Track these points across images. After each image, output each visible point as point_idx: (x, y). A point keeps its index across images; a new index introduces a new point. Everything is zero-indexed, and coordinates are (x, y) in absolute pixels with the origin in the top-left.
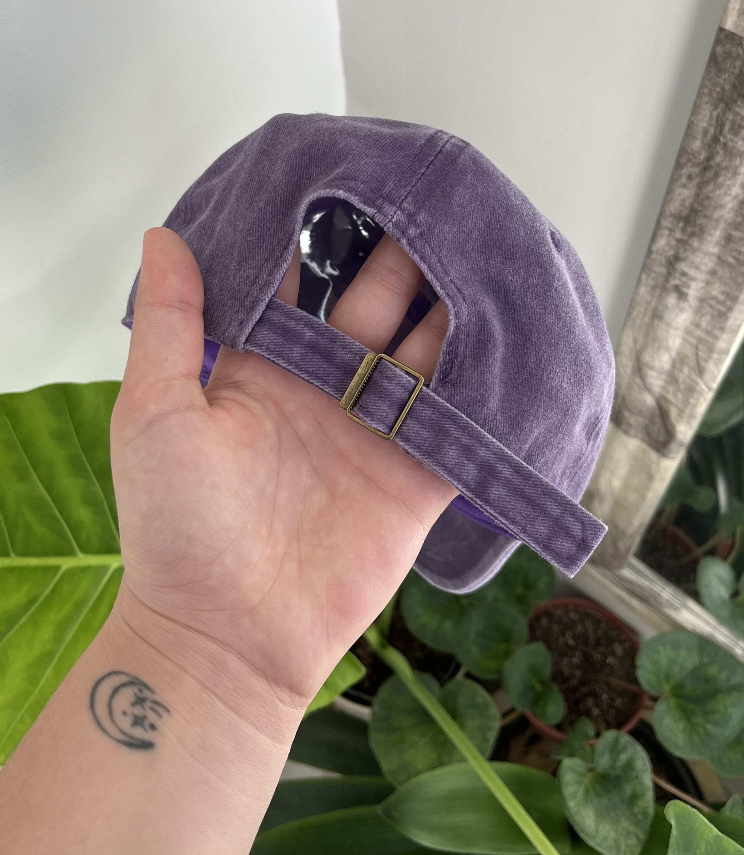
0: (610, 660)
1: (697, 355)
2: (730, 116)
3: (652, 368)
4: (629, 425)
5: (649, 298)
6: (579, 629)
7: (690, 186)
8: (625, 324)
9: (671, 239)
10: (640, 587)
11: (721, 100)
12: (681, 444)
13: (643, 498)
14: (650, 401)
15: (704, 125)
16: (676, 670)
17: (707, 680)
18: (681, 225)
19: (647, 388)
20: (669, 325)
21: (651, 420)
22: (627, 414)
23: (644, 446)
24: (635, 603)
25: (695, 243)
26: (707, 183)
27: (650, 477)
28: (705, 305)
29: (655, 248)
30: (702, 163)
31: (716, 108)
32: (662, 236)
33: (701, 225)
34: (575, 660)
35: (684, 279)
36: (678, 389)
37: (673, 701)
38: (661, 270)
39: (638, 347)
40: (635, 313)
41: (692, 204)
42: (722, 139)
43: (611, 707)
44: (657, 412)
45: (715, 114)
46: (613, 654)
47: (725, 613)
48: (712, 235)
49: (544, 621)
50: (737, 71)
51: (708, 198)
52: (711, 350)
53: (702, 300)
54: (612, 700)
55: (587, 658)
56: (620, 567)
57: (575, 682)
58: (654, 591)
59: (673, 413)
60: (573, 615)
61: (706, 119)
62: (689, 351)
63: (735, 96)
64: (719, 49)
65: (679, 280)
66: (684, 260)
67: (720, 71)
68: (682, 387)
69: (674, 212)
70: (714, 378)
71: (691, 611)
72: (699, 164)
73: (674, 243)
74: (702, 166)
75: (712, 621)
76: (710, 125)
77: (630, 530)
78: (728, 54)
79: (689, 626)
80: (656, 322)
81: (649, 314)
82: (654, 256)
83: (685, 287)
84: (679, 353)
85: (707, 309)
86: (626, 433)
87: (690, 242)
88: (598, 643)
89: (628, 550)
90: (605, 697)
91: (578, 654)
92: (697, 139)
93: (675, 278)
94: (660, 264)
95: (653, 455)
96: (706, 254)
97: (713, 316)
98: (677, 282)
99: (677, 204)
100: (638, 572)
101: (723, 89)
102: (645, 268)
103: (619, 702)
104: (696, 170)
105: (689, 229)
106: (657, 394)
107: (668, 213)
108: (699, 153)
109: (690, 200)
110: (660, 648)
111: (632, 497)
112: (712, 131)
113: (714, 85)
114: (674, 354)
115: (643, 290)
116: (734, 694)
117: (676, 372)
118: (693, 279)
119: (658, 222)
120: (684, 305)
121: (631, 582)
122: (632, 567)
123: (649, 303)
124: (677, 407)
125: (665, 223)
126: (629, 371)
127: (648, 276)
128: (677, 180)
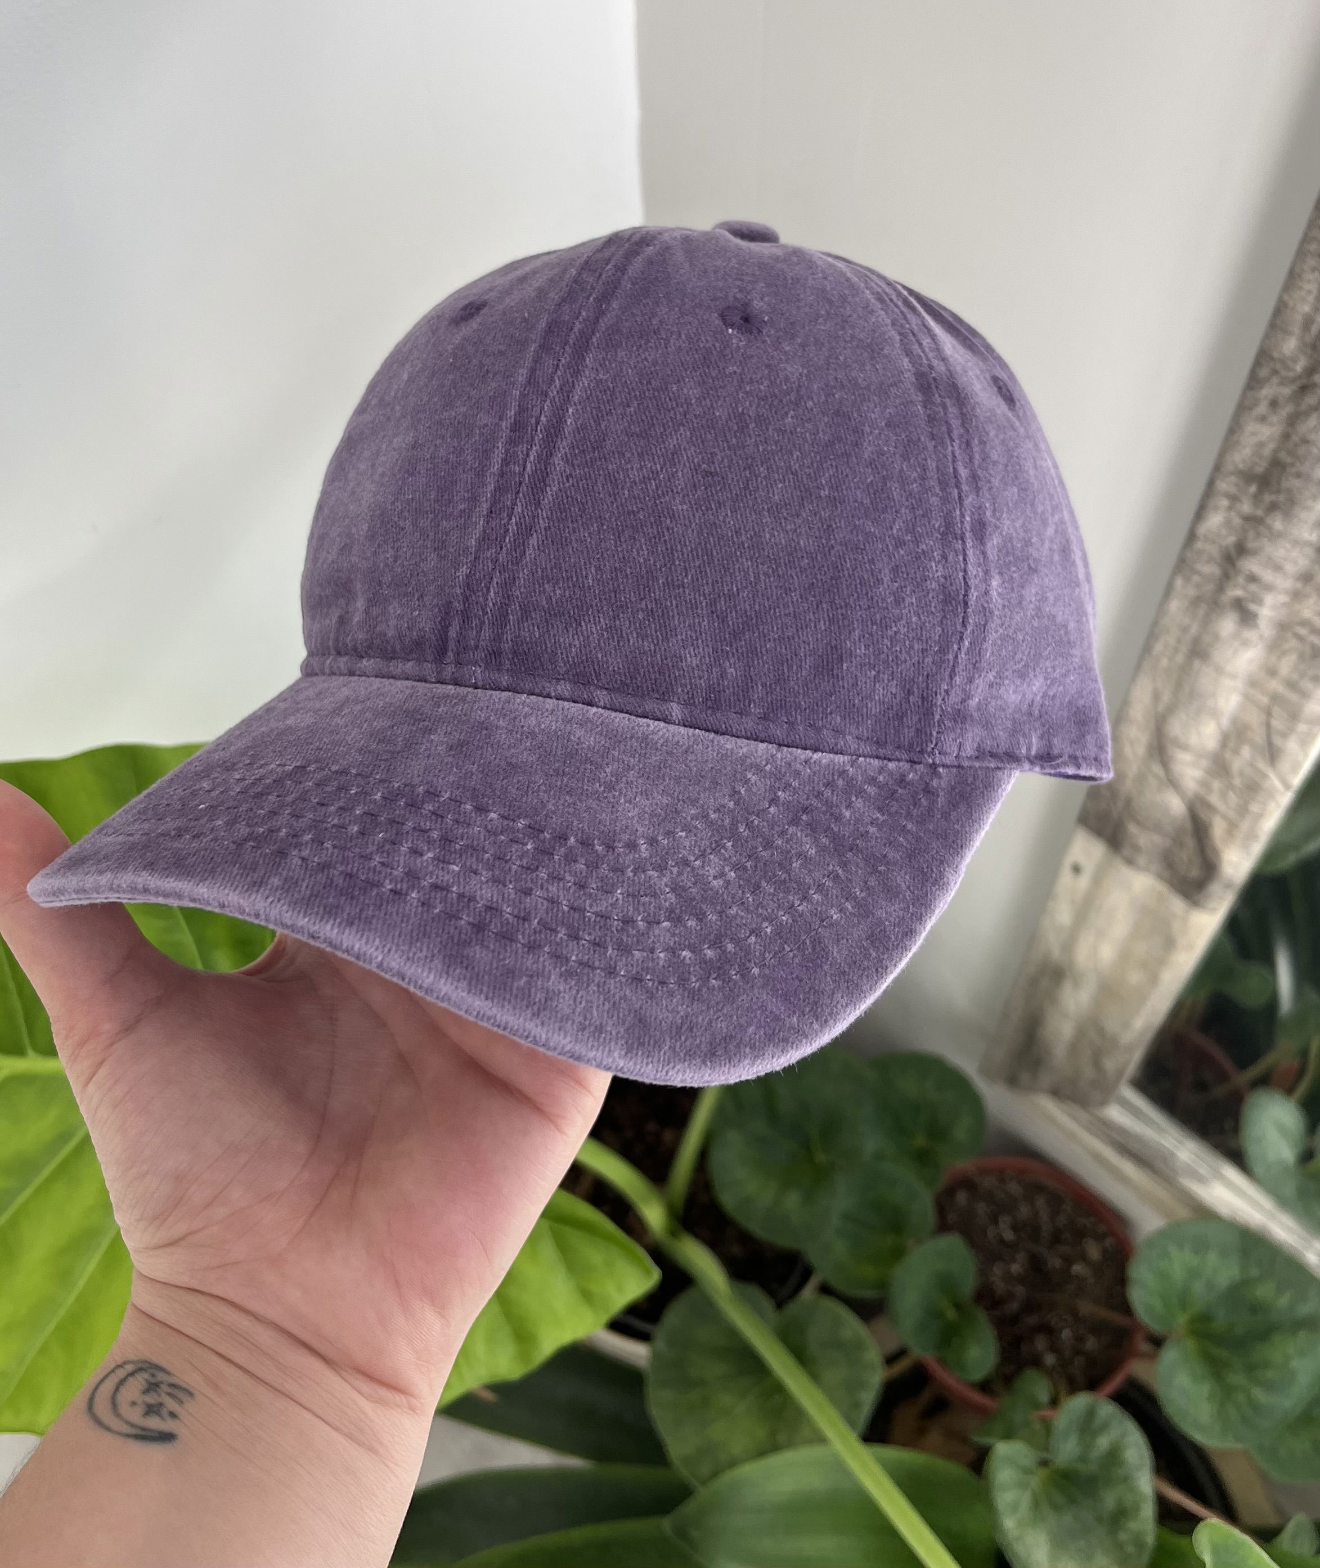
0: (1078, 1268)
1: (1268, 726)
3: (1185, 747)
4: (1137, 849)
5: (1187, 621)
6: (1024, 1211)
7: (1274, 419)
8: (1138, 667)
9: (1233, 514)
10: (1139, 1139)
12: (1228, 886)
13: (1154, 979)
14: (1176, 805)
15: (1307, 308)
16: (1198, 1288)
17: (1256, 1308)
18: (1253, 489)
19: (1173, 783)
20: (1219, 670)
21: (1177, 840)
22: (1132, 828)
23: (1161, 887)
24: (1129, 1168)
25: (1277, 523)
26: (1307, 414)
27: (1169, 944)
28: (1289, 635)
29: (1202, 529)
30: (1300, 377)
32: (1216, 508)
33: (1289, 491)
34: (1016, 1268)
35: (1253, 587)
36: (1231, 787)
37: (1190, 1344)
38: (1211, 569)
39: (1161, 708)
40: (1158, 647)
41: (1276, 451)
43: (1078, 1352)
44: (1188, 825)
46: (1083, 1258)
47: (1290, 1189)
48: (1308, 509)
49: (962, 1198)
51: (1306, 441)
52: (1294, 716)
53: (1283, 627)
54: (1080, 1339)
55: (1036, 1264)
56: (1104, 1103)
57: (1014, 1306)
58: (1166, 1148)
59: (1218, 829)
60: (1014, 1188)
61: (1311, 299)
62: (1254, 718)
65: (1244, 588)
66: (1254, 553)
68: (1237, 782)
69: (1241, 466)
70: (1295, 768)
71: (1229, 1184)
72: (1293, 380)
73: (1237, 521)
74: (1299, 383)
75: (1266, 1202)
76: (1316, 309)
77: (1127, 1038)
79: (1223, 1211)
80: (1197, 663)
81: (1184, 649)
82: (1199, 545)
83: (1253, 601)
84: (1235, 721)
85: (1293, 643)
86: (1130, 862)
87: (1269, 521)
88: (1056, 1238)
89: (1120, 1074)
90: (1066, 1334)
91: (1021, 1256)
92: (1291, 334)
93: (1235, 586)
94: (1211, 560)
95: (1177, 904)
96: (1296, 543)
97: (1301, 656)
98: (1239, 593)
99: (1247, 452)
100: (1136, 1113)
102: (1182, 565)
103: (1091, 1343)
104: (1287, 391)
105: (1268, 498)
106: (1190, 794)
107: (1229, 467)
108: (1295, 360)
109: (1272, 446)
110: (1173, 1250)
111: (1135, 977)
114: (1225, 722)
115: (1175, 606)
116: (1302, 1335)
117: (1228, 755)
118: (1269, 588)
119: (1211, 484)
120: (1250, 634)
121: (1122, 1131)
122: (1125, 1104)
123: (1185, 630)
124: (1225, 817)
125: (1223, 485)
126: (1141, 750)
127: (1187, 580)
128: (1250, 409)
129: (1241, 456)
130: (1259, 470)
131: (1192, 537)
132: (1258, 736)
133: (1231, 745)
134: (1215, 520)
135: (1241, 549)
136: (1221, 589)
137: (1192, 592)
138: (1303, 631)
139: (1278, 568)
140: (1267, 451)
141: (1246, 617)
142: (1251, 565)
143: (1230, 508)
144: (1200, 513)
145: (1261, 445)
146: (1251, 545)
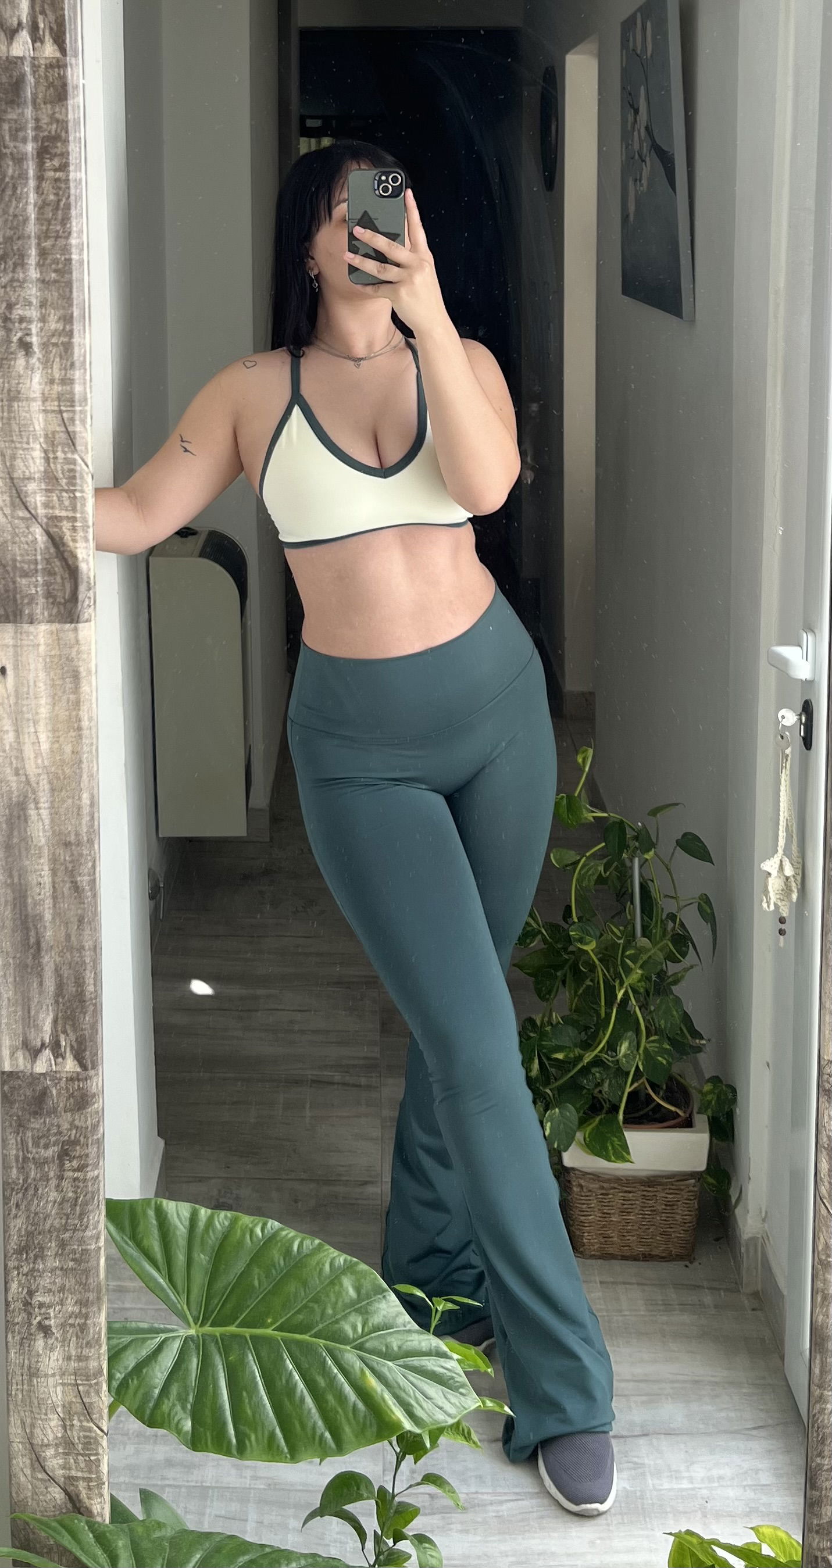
1: (79, 1395)
2: (29, 1134)
3: (47, 1446)
5: (21, 1359)
7: (20, 1213)
9: (20, 1276)
11: (20, 1125)
14: (57, 1494)
15: (14, 1152)
18: (24, 1256)
19: (51, 1478)
20: (46, 1376)
25: (40, 1266)
26: (32, 1200)
28: (68, 1327)
29: (10, 1299)
30: (23, 1185)
31: (18, 1134)
32: (12, 1280)
33: (39, 1245)
35: (43, 1311)
36: (78, 1454)
38: (22, 1317)
39: (27, 1430)
41: (27, 1229)
42: (29, 1155)
44: (69, 1506)
45: (19, 1139)
48: (50, 1249)
50: (23, 1098)
51: (36, 1214)
52: (88, 1378)
53: (64, 1325)
59: (83, 1491)
61: (14, 1147)
62: (71, 1397)
63: (27, 1116)
64: (6, 1088)
65: (40, 1315)
66: (37, 1290)
67: (12, 1103)
68: (80, 1448)
69: (15, 1248)
72: (21, 1189)
73: (24, 1279)
74: (23, 1189)
76: (18, 1150)
78: (13, 1089)
80: (35, 1381)
81: (26, 1379)
82: (12, 1308)
83: (46, 1319)
84: (64, 1406)
85: (71, 1331)
87: (37, 1267)
92: (12, 1167)
93: (35, 1317)
94: (20, 1312)
96: (51, 1271)
97: (77, 1336)
98: (38, 1319)
99: (15, 1238)
101: (18, 1116)
102: (8, 1325)
104: (20, 1195)
105: (32, 1255)
106: (61, 1479)
107: (11, 1252)
108: (18, 1179)
109: (24, 1227)
112: (21, 1154)
113: (10, 1116)
114: (59, 1410)
115: (12, 1352)
117: (69, 1432)
120: (52, 1341)
123: (22, 1364)
124: (83, 1481)
125: (11, 1264)
126: (28, 1472)
127: (13, 1332)
128: (9, 1214)
129: (13, 1245)
130: (23, 1244)
131: (7, 1304)
132: (78, 1407)
133: (68, 1423)
134: (14, 1286)
135: (31, 1293)
136: (30, 1324)
137: (17, 1338)
138: (71, 1321)
139: (50, 1291)
140: (23, 1233)
141: (46, 1330)
142: (39, 1298)
143: (18, 1274)
144: (6, 1290)
145: (20, 1229)
146: (33, 1287)
